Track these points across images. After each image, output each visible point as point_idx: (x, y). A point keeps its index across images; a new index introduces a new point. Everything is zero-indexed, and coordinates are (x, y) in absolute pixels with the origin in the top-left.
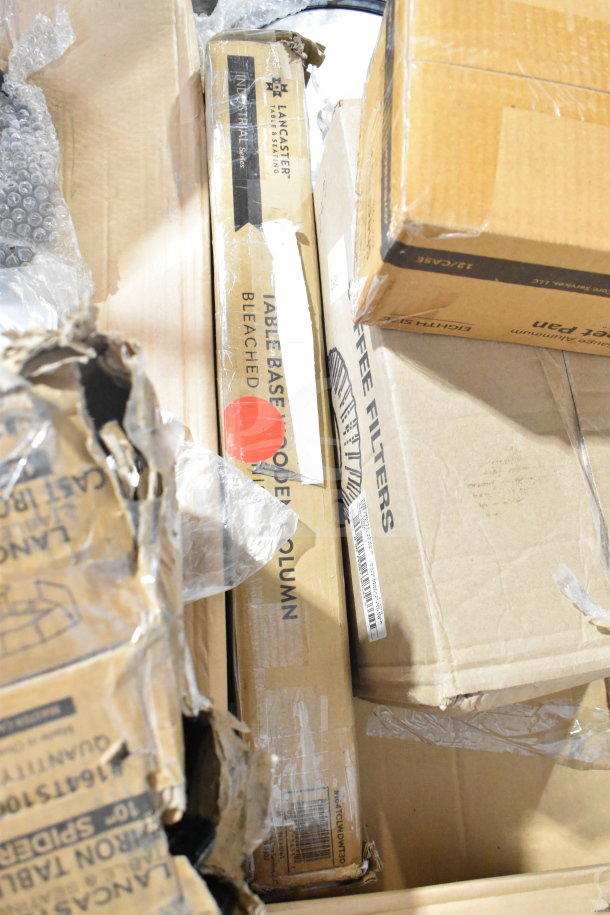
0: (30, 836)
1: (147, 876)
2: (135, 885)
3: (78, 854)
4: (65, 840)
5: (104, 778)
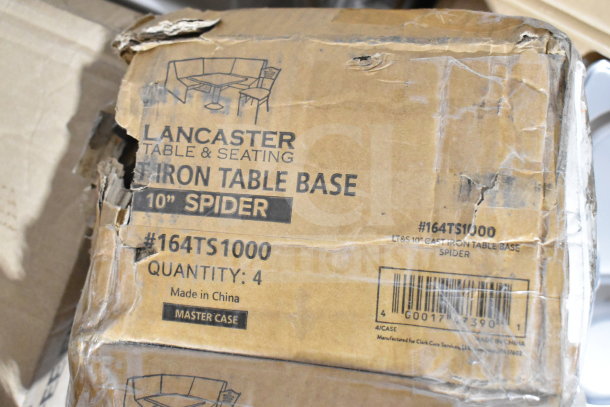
0: (235, 216)
1: (163, 136)
2: (174, 132)
3: (206, 182)
4: (210, 197)
5: (163, 237)
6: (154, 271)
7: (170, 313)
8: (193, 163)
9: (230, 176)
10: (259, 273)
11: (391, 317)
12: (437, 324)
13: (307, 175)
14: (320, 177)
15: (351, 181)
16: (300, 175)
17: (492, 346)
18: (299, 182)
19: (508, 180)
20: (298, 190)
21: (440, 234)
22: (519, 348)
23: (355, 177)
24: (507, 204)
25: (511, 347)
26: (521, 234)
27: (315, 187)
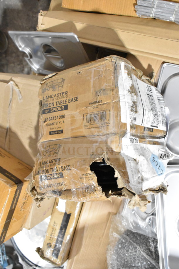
0: (59, 111)
1: (46, 98)
2: (48, 97)
3: (54, 105)
4: (54, 108)
5: (48, 118)
6: (47, 125)
7: (51, 133)
8: (51, 102)
9: (57, 103)
10: (64, 121)
11: (87, 124)
12: (94, 123)
13: (70, 99)
14: (72, 99)
15: (77, 98)
16: (69, 99)
17: (104, 125)
18: (69, 101)
19: (104, 90)
20: (69, 103)
21: (93, 104)
22: (109, 124)
23: (78, 97)
24: (104, 95)
25: (107, 125)
26: (107, 101)
27: (72, 101)
